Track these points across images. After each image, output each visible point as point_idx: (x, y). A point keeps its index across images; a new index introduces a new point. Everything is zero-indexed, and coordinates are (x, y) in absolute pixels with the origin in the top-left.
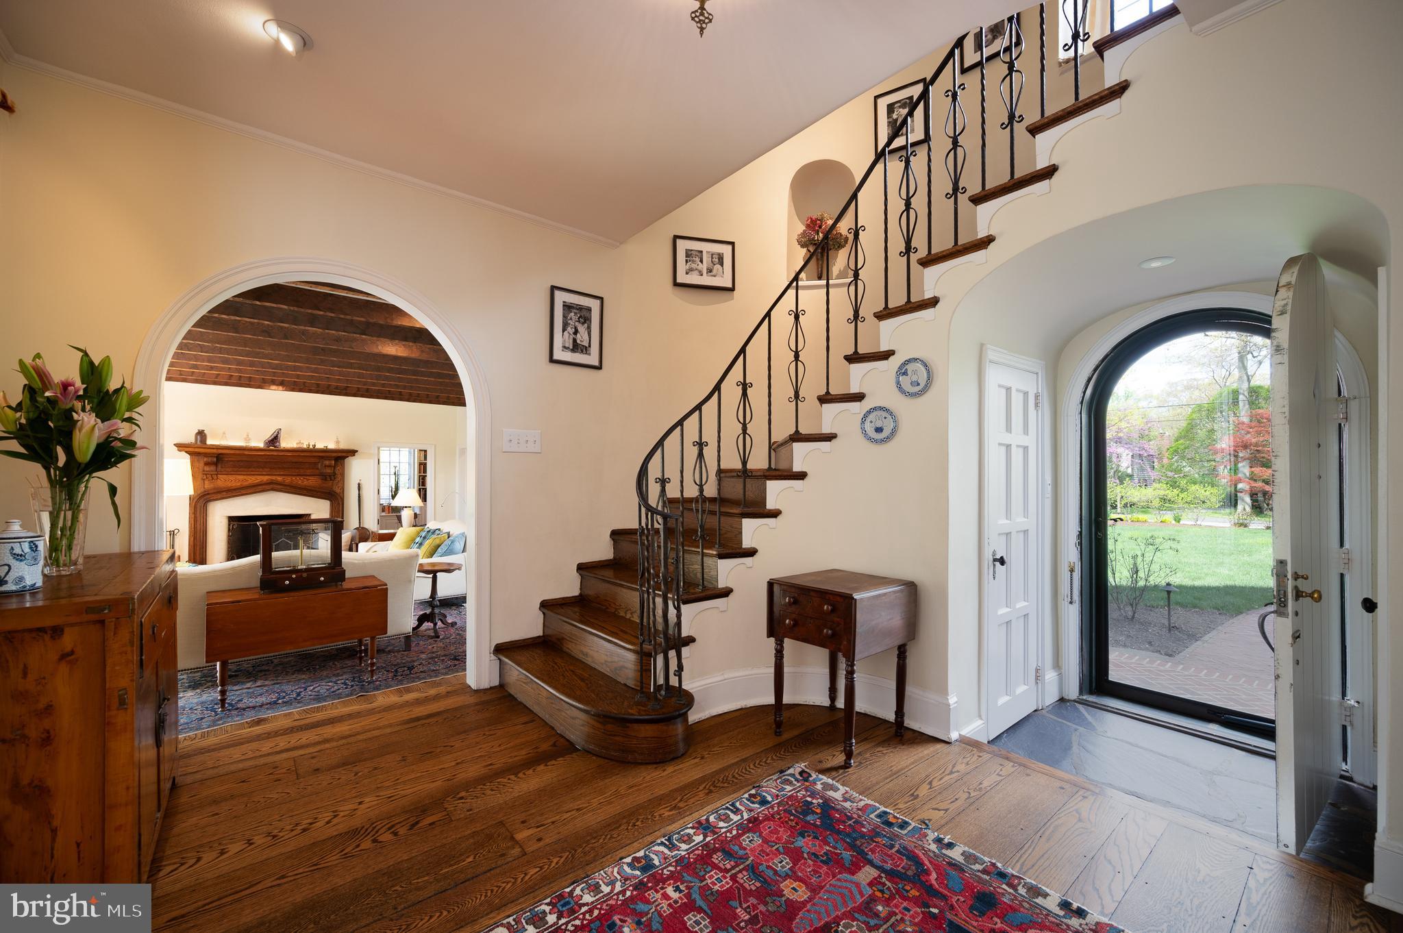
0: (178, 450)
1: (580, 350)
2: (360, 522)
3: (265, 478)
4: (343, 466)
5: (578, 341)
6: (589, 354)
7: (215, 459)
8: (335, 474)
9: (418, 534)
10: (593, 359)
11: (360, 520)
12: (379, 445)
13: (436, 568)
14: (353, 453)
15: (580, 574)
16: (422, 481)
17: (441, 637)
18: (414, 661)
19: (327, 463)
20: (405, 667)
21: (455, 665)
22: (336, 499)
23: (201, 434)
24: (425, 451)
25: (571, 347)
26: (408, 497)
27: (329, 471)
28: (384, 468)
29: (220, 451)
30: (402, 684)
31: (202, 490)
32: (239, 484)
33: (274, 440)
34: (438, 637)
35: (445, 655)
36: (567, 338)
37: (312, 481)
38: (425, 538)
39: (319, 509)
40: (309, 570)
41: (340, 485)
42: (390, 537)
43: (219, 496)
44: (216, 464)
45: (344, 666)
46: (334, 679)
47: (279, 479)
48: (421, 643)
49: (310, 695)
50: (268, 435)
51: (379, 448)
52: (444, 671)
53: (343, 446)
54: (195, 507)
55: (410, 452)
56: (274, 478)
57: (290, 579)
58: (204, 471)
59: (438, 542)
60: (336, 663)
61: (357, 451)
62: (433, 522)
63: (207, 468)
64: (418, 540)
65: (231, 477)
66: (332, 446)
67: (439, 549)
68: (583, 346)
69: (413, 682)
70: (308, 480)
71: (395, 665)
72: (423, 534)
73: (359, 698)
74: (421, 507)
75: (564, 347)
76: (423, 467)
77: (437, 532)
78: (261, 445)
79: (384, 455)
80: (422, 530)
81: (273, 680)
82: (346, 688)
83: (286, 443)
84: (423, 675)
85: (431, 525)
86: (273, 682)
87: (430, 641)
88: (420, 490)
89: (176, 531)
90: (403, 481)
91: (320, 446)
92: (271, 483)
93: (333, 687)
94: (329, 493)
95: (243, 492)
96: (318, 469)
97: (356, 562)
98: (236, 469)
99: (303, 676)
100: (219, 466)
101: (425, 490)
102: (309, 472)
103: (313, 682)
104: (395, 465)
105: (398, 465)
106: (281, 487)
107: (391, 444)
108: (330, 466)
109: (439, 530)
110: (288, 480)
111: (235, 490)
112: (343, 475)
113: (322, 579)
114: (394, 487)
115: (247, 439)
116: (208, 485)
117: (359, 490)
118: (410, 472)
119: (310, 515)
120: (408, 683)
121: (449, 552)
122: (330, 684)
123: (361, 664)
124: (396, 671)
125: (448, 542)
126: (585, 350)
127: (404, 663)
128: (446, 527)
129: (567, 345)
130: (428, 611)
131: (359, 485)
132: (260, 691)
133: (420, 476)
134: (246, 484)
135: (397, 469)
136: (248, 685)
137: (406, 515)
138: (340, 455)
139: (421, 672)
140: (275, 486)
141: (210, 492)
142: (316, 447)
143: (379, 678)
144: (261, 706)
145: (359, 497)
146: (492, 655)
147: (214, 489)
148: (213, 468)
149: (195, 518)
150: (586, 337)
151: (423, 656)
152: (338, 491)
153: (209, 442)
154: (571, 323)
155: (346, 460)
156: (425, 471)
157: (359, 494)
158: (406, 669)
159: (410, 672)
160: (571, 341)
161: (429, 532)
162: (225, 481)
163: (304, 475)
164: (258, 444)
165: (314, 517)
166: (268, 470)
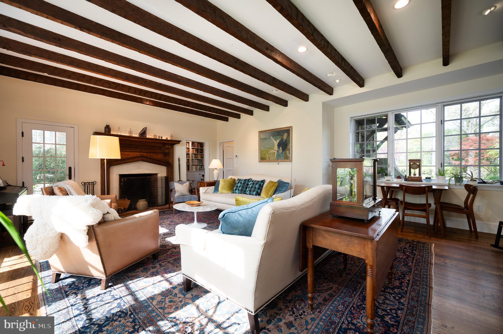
2: (180, 178)
3: (138, 154)
4: (173, 149)
8: (170, 153)
11: (180, 177)
14: (178, 142)
19: (167, 146)
22: (170, 166)
23: (108, 128)
27: (167, 151)
32: (126, 157)
33: (144, 132)
37: (160, 157)
39: (161, 172)
41: (171, 158)
47: (145, 154)
50: (140, 130)
51: (187, 141)
53: (174, 138)
56: (142, 154)
61: (181, 141)
66: (169, 138)
70: (158, 155)
78: (137, 136)
83: (149, 136)
89: (95, 182)
91: (164, 138)
92: (141, 156)
94: (166, 163)
95: (129, 161)
96: (162, 150)
98: (124, 148)
102: (158, 151)
106: (146, 159)
108: (168, 149)
110: (149, 155)
112: (173, 153)
115: (131, 132)
117: (179, 161)
119: (157, 174)
131: (179, 159)
134: (129, 156)
138: (173, 142)
140: (143, 158)
145: (179, 165)
149: (104, 175)
152: (170, 162)
155: (175, 146)
157: (179, 163)
163: (156, 153)
164: (136, 135)
165: (159, 175)
166: (139, 149)
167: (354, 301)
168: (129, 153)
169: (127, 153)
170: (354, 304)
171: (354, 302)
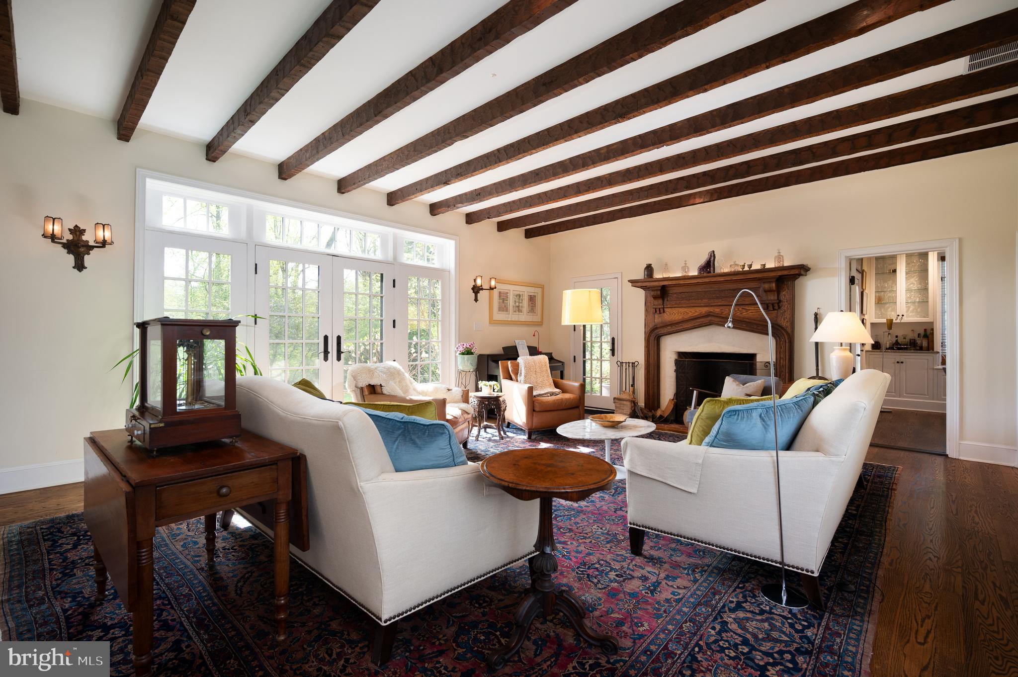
0: (635, 286)
3: (704, 310)
4: (793, 291)
7: (661, 293)
8: (780, 301)
14: (801, 270)
19: (766, 286)
22: (783, 333)
23: (649, 269)
27: (772, 298)
29: (664, 284)
31: (654, 324)
33: (708, 266)
37: (753, 312)
39: (762, 348)
41: (788, 315)
43: (667, 331)
44: (661, 297)
47: (717, 310)
50: (702, 261)
53: (789, 263)
54: (649, 341)
56: (711, 309)
58: (654, 305)
61: (810, 267)
63: (656, 302)
65: (675, 311)
66: (770, 265)
70: (747, 310)
78: (696, 272)
83: (723, 267)
89: (636, 363)
91: (756, 266)
92: (708, 315)
95: (685, 326)
98: (678, 302)
100: (664, 299)
106: (719, 320)
108: (771, 291)
110: (726, 311)
111: (679, 323)
112: (790, 302)
115: (685, 269)
116: (657, 320)
117: (817, 321)
119: (753, 355)
131: (815, 314)
134: (686, 317)
138: (785, 274)
140: (713, 318)
141: (658, 326)
142: (753, 267)
147: (662, 323)
148: (659, 302)
149: (650, 351)
152: (786, 324)
153: (656, 276)
155: (794, 281)
162: (672, 314)
163: (743, 305)
164: (692, 271)
165: (759, 359)
166: (705, 300)
167: (178, 611)
168: (686, 310)
169: (683, 310)
170: (172, 608)
171: (175, 610)
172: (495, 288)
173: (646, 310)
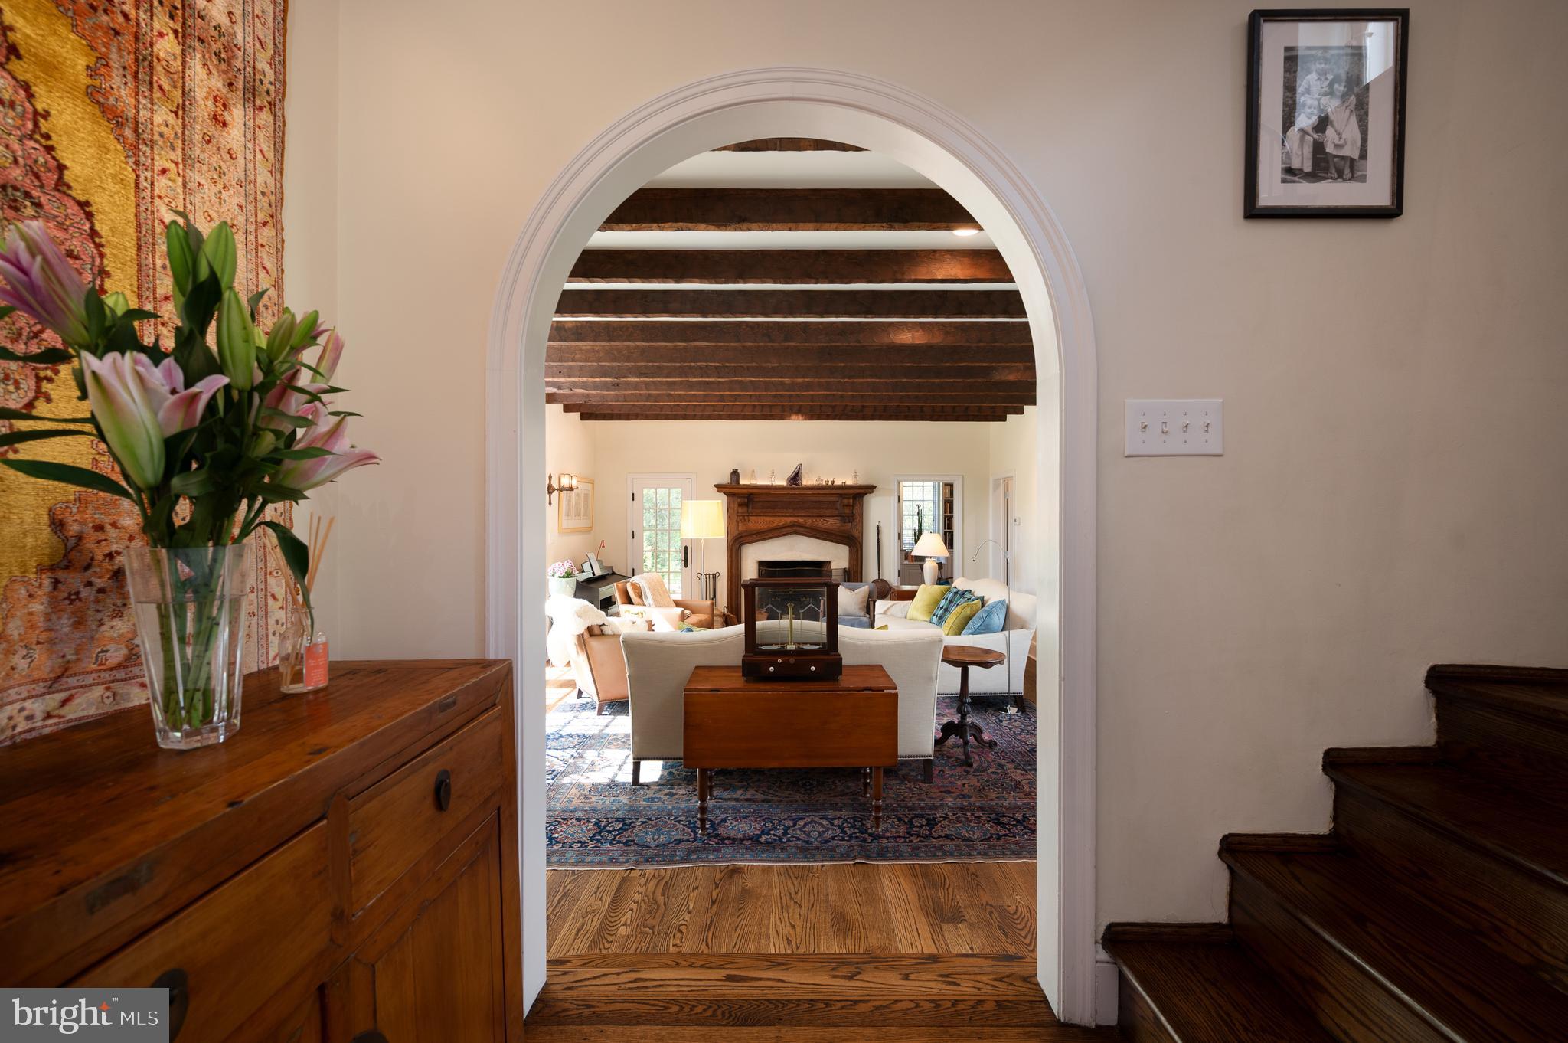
0: (718, 491)
1: (1333, 172)
2: (879, 574)
3: (789, 520)
4: (861, 505)
5: (1330, 149)
6: (1363, 179)
7: (746, 500)
8: (853, 515)
9: (943, 595)
10: (1375, 191)
11: (879, 571)
12: (900, 479)
13: (968, 659)
14: (870, 489)
15: (1332, 779)
16: (948, 522)
17: (975, 766)
18: (936, 808)
19: (845, 501)
20: (923, 817)
21: (999, 838)
22: (854, 543)
23: (735, 474)
24: (951, 485)
25: (1308, 168)
26: (931, 546)
27: (848, 511)
28: (907, 508)
29: (751, 491)
30: (917, 857)
31: (737, 532)
32: (766, 526)
33: (795, 478)
34: (971, 765)
35: (981, 809)
36: (1296, 144)
37: (832, 523)
38: (951, 601)
39: (837, 556)
40: (800, 652)
41: (859, 528)
42: (910, 596)
43: (750, 539)
44: (746, 505)
45: (847, 791)
46: (830, 814)
47: (801, 520)
48: (947, 770)
49: (798, 839)
50: (790, 472)
51: (899, 483)
52: (980, 845)
53: (861, 482)
54: (732, 550)
55: (934, 488)
56: (795, 519)
57: (775, 664)
58: (735, 512)
59: (968, 612)
60: (838, 784)
61: (875, 487)
62: (961, 579)
63: (740, 510)
64: (943, 603)
65: (761, 519)
66: (850, 482)
67: (970, 623)
68: (1343, 158)
69: (934, 856)
70: (828, 521)
71: (911, 809)
72: (950, 596)
73: (857, 866)
74: (947, 558)
75: (1289, 171)
76: (949, 505)
77: (967, 595)
78: (784, 483)
79: (907, 493)
80: (948, 590)
81: (764, 793)
82: (843, 839)
83: (807, 481)
84: (949, 846)
85: (959, 583)
86: (763, 797)
87: (959, 769)
88: (945, 533)
89: (717, 575)
90: (928, 521)
91: (838, 482)
92: (794, 525)
93: (827, 830)
94: (848, 537)
95: (771, 535)
96: (837, 509)
97: (859, 643)
98: (764, 510)
99: (797, 797)
100: (750, 507)
101: (952, 534)
102: (828, 512)
103: (806, 811)
104: (918, 503)
105: (921, 503)
106: (804, 529)
107: (913, 478)
108: (848, 505)
109: (970, 591)
110: (809, 522)
111: (763, 532)
112: (861, 515)
113: (813, 668)
114: (917, 528)
115: (773, 477)
116: (742, 527)
117: (878, 533)
118: (934, 511)
119: (829, 562)
120: (928, 857)
121: (985, 629)
122: (824, 822)
123: (866, 793)
124: (911, 822)
125: (981, 614)
126: (1349, 169)
127: (922, 808)
128: (980, 588)
129: (1296, 164)
130: (956, 719)
131: (878, 527)
132: (748, 808)
133: (945, 517)
134: (772, 526)
135: (921, 508)
136: (738, 794)
137: (930, 567)
138: (858, 491)
139: (947, 836)
140: (798, 529)
141: (743, 534)
142: (835, 483)
143: (887, 831)
144: (741, 840)
145: (878, 542)
146: (1100, 947)
147: (744, 531)
148: (745, 509)
149: (732, 561)
150: (1352, 132)
151: (949, 800)
152: (857, 535)
153: (742, 482)
154: (1309, 102)
155: (865, 498)
156: (951, 511)
157: (878, 539)
158: (924, 822)
159: (930, 830)
160: (1308, 151)
161: (956, 593)
162: (757, 523)
163: (824, 516)
164: (782, 482)
165: (833, 566)
166: (791, 511)
168: (771, 519)
169: (768, 519)
172: (577, 488)
173: (729, 518)
